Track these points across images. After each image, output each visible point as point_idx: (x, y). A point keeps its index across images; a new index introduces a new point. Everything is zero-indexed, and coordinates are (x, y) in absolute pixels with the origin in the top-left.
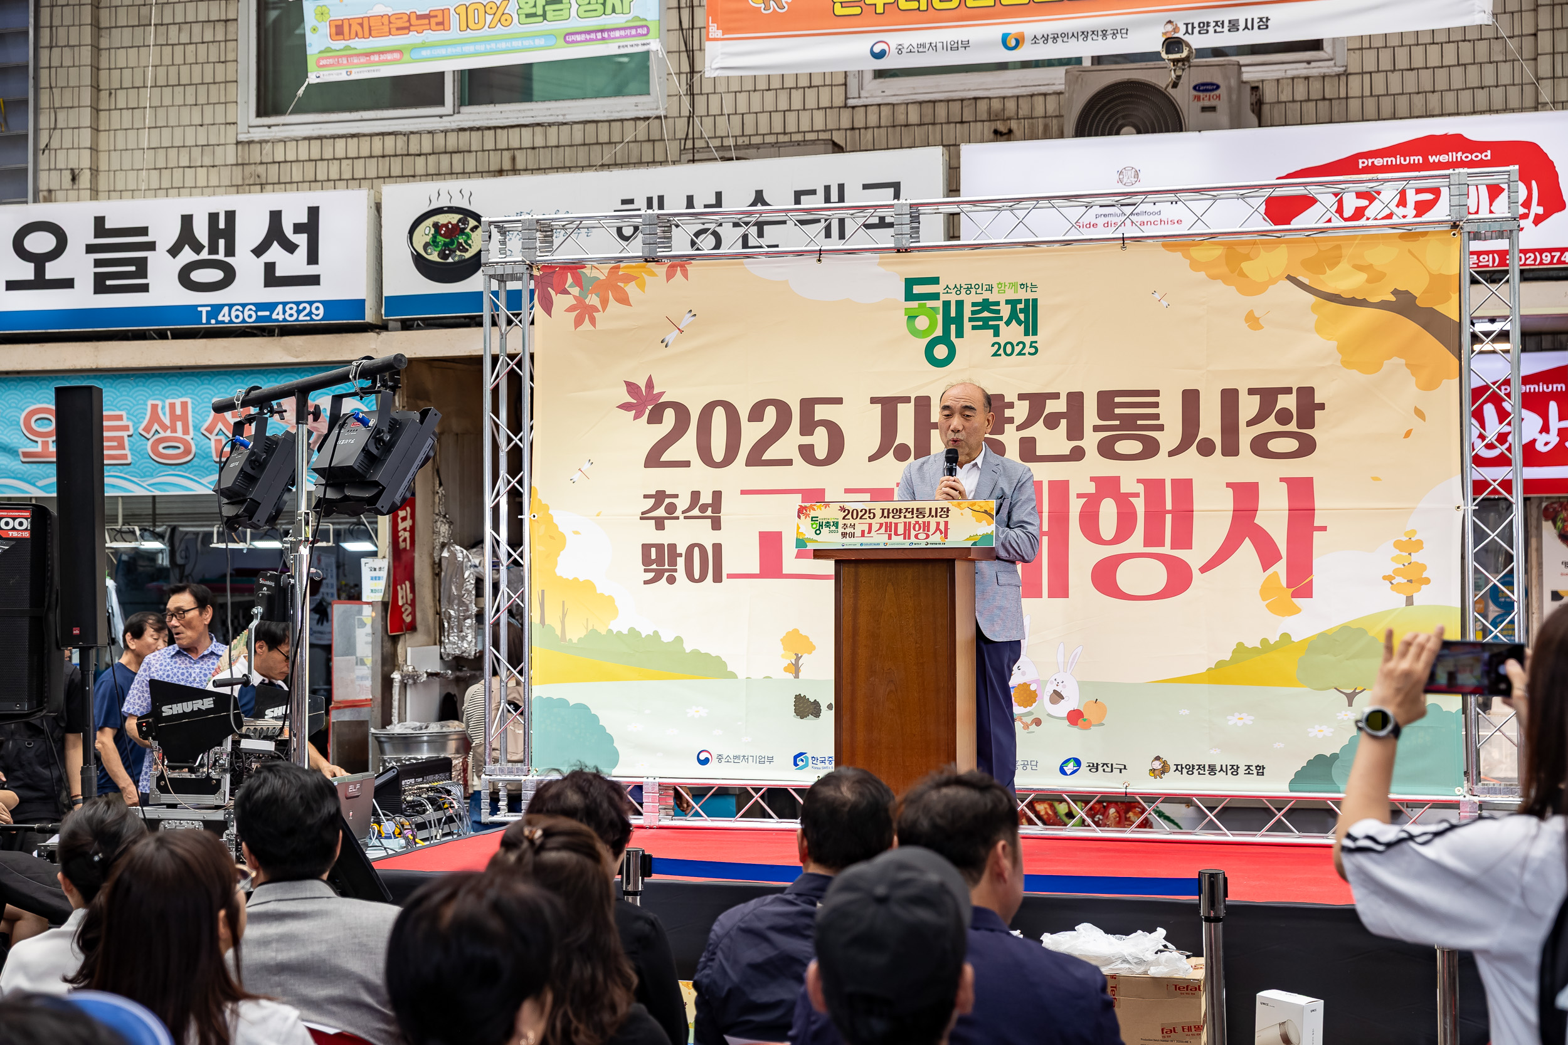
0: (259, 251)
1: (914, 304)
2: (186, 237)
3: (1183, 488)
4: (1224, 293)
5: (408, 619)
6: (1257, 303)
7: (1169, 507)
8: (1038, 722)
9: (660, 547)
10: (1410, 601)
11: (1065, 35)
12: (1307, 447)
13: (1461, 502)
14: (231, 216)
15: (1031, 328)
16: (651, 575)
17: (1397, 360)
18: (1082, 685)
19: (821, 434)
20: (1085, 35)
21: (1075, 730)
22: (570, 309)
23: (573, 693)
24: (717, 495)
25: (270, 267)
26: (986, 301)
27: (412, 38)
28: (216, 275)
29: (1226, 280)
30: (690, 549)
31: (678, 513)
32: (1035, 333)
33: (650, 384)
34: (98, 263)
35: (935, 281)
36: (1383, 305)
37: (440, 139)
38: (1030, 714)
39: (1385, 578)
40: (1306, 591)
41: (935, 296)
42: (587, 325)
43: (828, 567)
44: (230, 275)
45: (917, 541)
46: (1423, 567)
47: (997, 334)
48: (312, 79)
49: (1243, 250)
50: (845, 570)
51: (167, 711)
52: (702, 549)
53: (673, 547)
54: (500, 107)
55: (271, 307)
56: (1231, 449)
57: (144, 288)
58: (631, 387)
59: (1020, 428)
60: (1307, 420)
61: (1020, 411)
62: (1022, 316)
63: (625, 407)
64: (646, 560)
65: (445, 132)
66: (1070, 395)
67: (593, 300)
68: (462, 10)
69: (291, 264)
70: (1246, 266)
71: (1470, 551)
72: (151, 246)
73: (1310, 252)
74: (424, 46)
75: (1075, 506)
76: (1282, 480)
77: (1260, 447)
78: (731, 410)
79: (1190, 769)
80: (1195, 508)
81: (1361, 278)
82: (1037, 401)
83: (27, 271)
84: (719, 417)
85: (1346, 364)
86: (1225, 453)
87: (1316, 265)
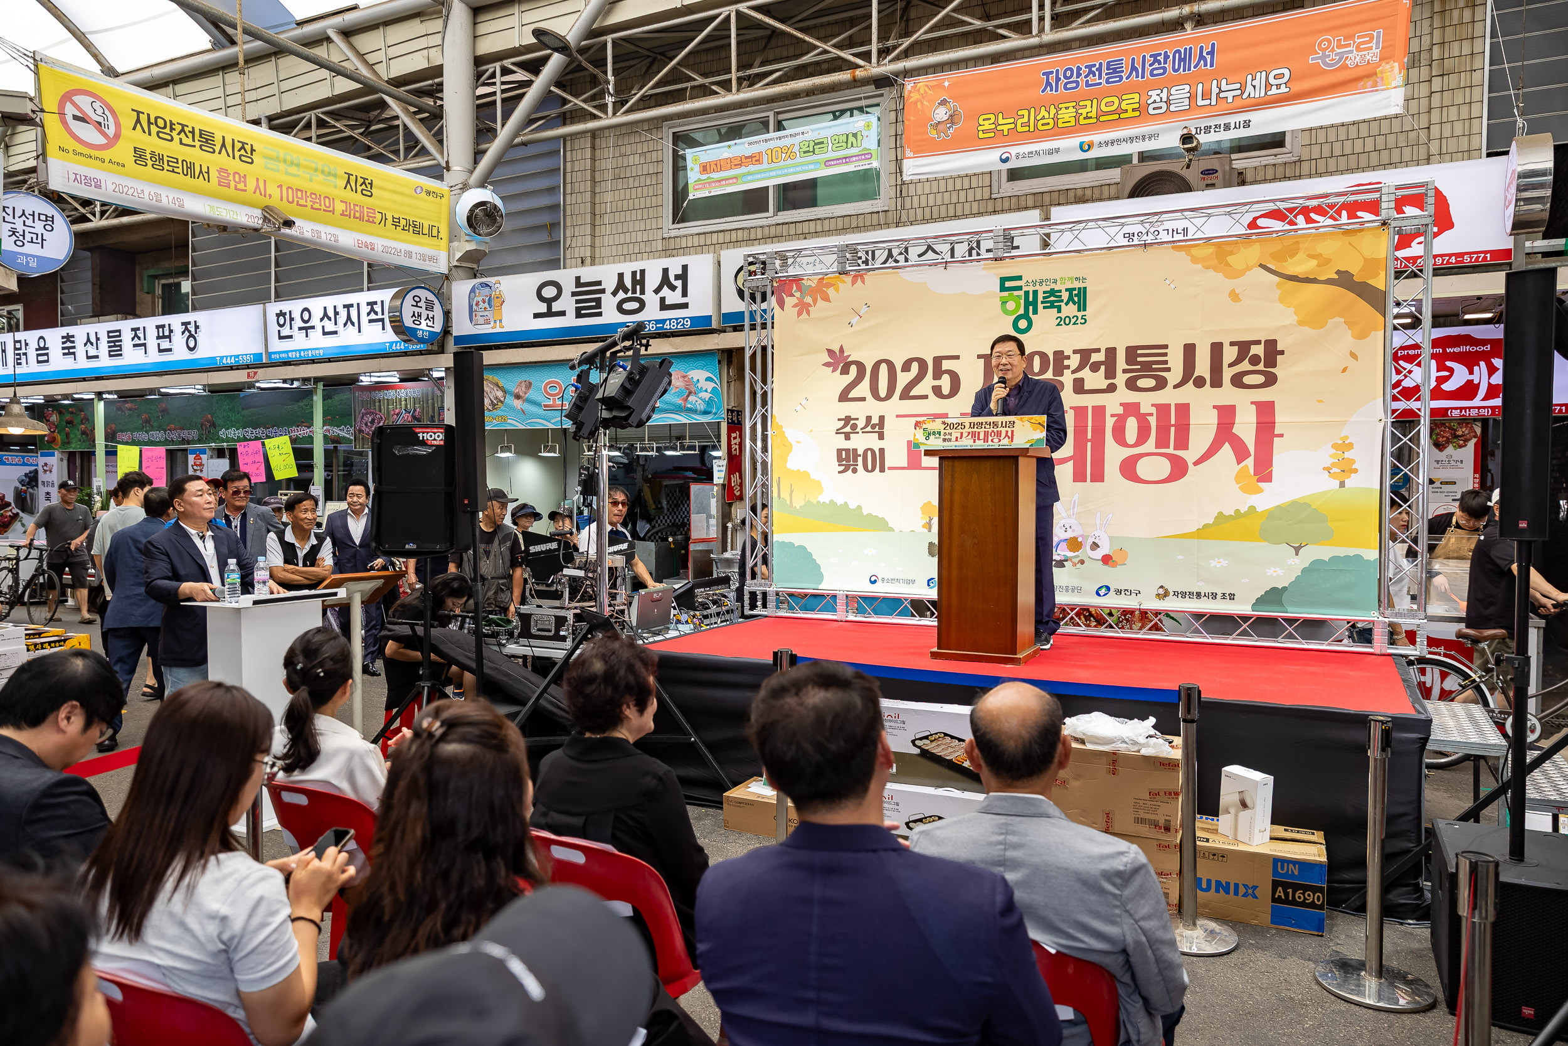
0: (657, 291)
1: (1006, 294)
2: (621, 285)
3: (1183, 410)
4: (1215, 278)
5: (738, 494)
6: (1237, 284)
7: (1173, 422)
8: (1082, 562)
9: (847, 451)
10: (1342, 484)
11: (1118, 140)
12: (1271, 380)
13: (1382, 416)
14: (643, 272)
15: (1082, 306)
16: (842, 468)
17: (1337, 319)
18: (1111, 538)
19: (946, 379)
20: (1131, 139)
21: (1106, 567)
22: (795, 306)
23: (797, 539)
24: (882, 418)
25: (663, 300)
26: (1052, 290)
27: (743, 170)
28: (635, 305)
29: (1216, 269)
30: (866, 451)
31: (858, 430)
32: (1085, 310)
33: (842, 350)
34: (577, 302)
35: (1019, 278)
36: (1329, 282)
37: (766, 230)
38: (1077, 556)
39: (1324, 469)
40: (1268, 478)
41: (1019, 288)
42: (804, 315)
43: (934, 461)
44: (642, 304)
45: (994, 444)
46: (1353, 461)
47: (1059, 311)
48: (691, 197)
49: (1227, 248)
50: (945, 463)
51: (532, 549)
52: (873, 451)
53: (855, 450)
54: (798, 211)
55: (663, 321)
56: (1217, 383)
57: (600, 314)
58: (830, 352)
59: (1073, 372)
60: (1271, 361)
61: (1074, 361)
62: (1076, 299)
63: (827, 365)
64: (840, 459)
65: (769, 226)
66: (1107, 349)
67: (808, 300)
68: (769, 152)
69: (673, 297)
70: (1230, 259)
71: (1388, 448)
72: (603, 291)
73: (1276, 247)
74: (749, 174)
75: (1110, 423)
76: (1252, 403)
77: (1237, 381)
78: (891, 365)
79: (1184, 595)
80: (1191, 422)
81: (1315, 262)
82: (1085, 354)
83: (542, 308)
84: (884, 368)
85: (1301, 323)
86: (1212, 386)
87: (1280, 256)
